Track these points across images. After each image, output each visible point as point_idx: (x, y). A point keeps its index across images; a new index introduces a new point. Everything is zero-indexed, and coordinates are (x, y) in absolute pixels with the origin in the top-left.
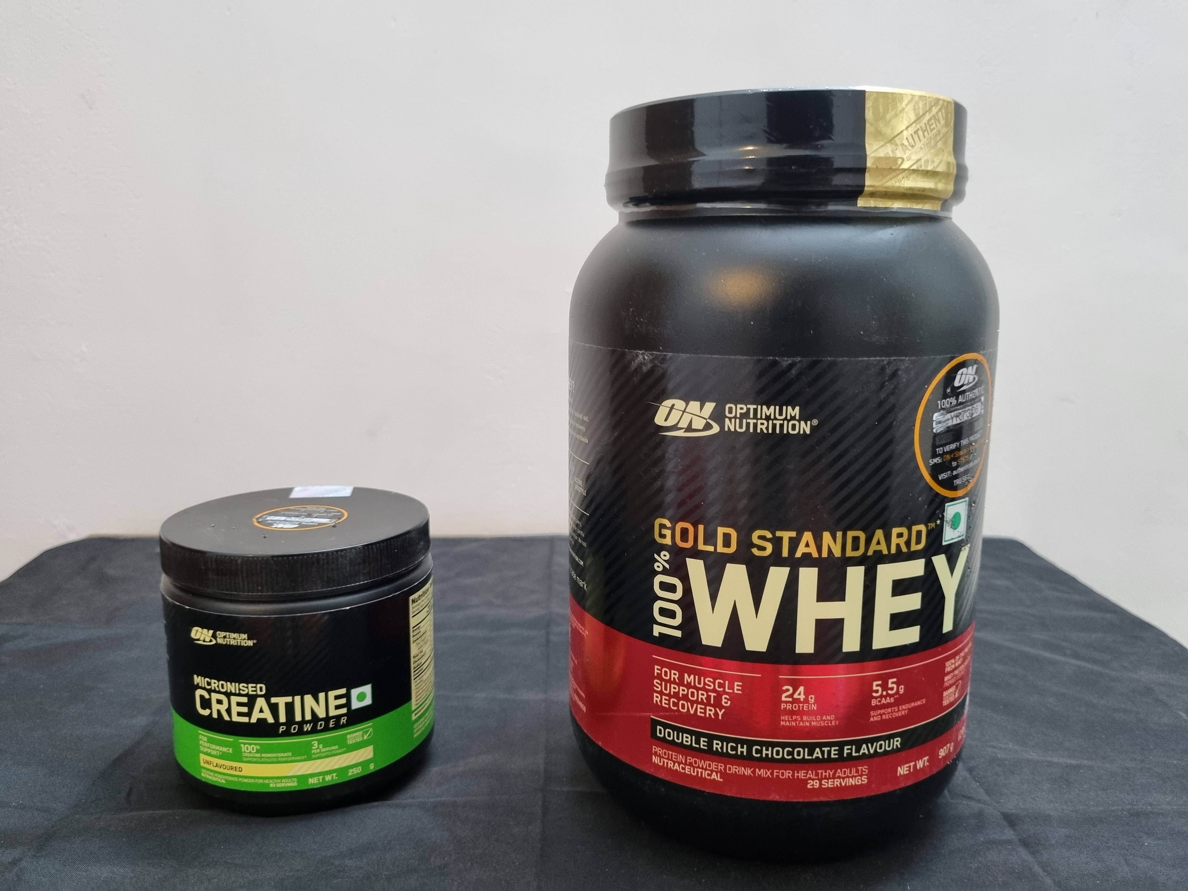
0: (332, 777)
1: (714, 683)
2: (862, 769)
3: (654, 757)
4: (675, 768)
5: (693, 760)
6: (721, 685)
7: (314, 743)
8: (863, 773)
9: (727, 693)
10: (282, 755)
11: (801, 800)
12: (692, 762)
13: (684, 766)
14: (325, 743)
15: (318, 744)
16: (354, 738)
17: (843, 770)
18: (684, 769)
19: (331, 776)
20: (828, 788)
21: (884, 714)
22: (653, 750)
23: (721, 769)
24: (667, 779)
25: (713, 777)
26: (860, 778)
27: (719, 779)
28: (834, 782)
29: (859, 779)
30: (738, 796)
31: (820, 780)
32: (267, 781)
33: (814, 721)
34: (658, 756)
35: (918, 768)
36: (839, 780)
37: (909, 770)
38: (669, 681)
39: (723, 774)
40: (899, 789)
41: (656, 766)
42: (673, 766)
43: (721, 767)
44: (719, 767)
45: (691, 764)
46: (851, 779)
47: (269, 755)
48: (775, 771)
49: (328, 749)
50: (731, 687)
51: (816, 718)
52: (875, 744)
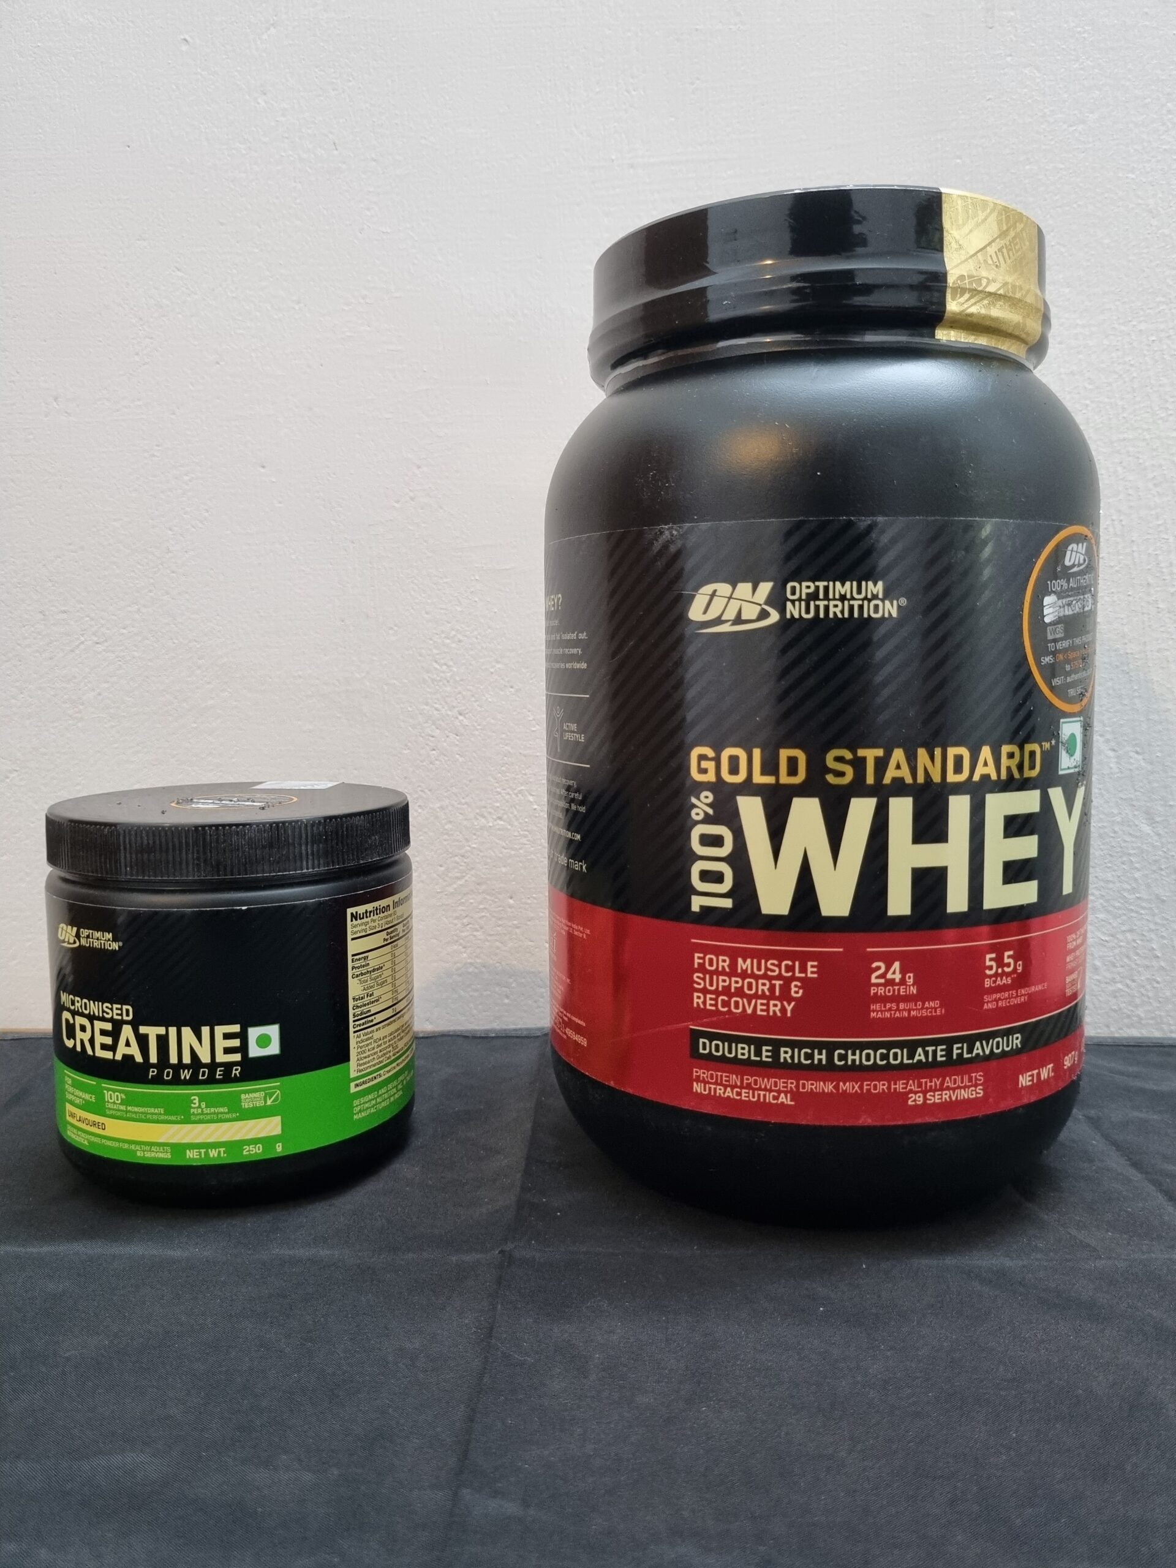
0: (219, 1152)
1: (779, 966)
2: (976, 1076)
3: (695, 1084)
4: (726, 1094)
5: (752, 1080)
6: (790, 969)
7: (195, 1099)
8: (978, 1082)
9: (798, 979)
10: (152, 1110)
11: (900, 1123)
12: (751, 1083)
13: (739, 1090)
14: (211, 1101)
15: (200, 1102)
16: (252, 1100)
17: (953, 1077)
18: (739, 1094)
19: (217, 1150)
20: (934, 1103)
21: (1000, 999)
22: (695, 1074)
23: (791, 1087)
24: (715, 1112)
25: (780, 1100)
26: (973, 1088)
27: (789, 1103)
28: (941, 1095)
29: (972, 1091)
30: (817, 1123)
31: (925, 1093)
32: (133, 1147)
33: (914, 1010)
34: (701, 1082)
35: (1042, 1078)
36: (947, 1092)
37: (1032, 1080)
38: (717, 972)
39: (795, 1095)
40: (1022, 1107)
41: (699, 1096)
42: (724, 1093)
43: (792, 1084)
44: (789, 1085)
45: (749, 1087)
46: (963, 1091)
47: (136, 1109)
48: (865, 1083)
49: (212, 1110)
50: (803, 969)
51: (916, 1005)
52: (991, 1041)
